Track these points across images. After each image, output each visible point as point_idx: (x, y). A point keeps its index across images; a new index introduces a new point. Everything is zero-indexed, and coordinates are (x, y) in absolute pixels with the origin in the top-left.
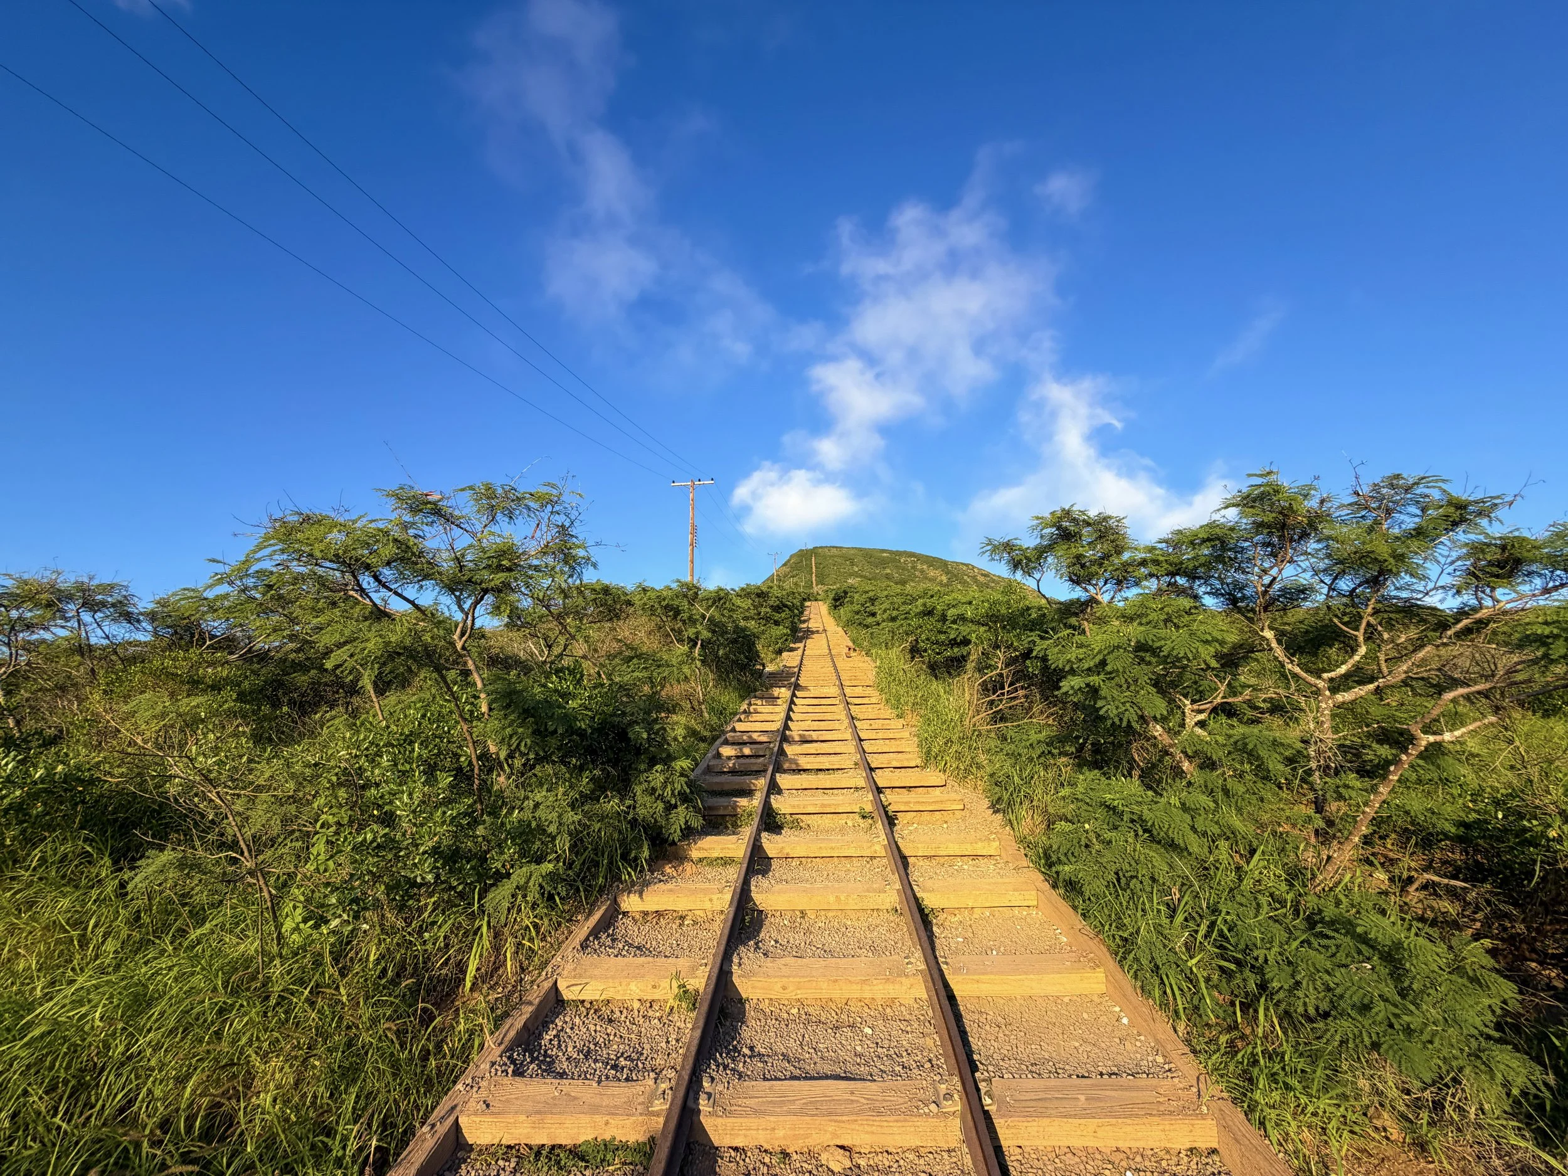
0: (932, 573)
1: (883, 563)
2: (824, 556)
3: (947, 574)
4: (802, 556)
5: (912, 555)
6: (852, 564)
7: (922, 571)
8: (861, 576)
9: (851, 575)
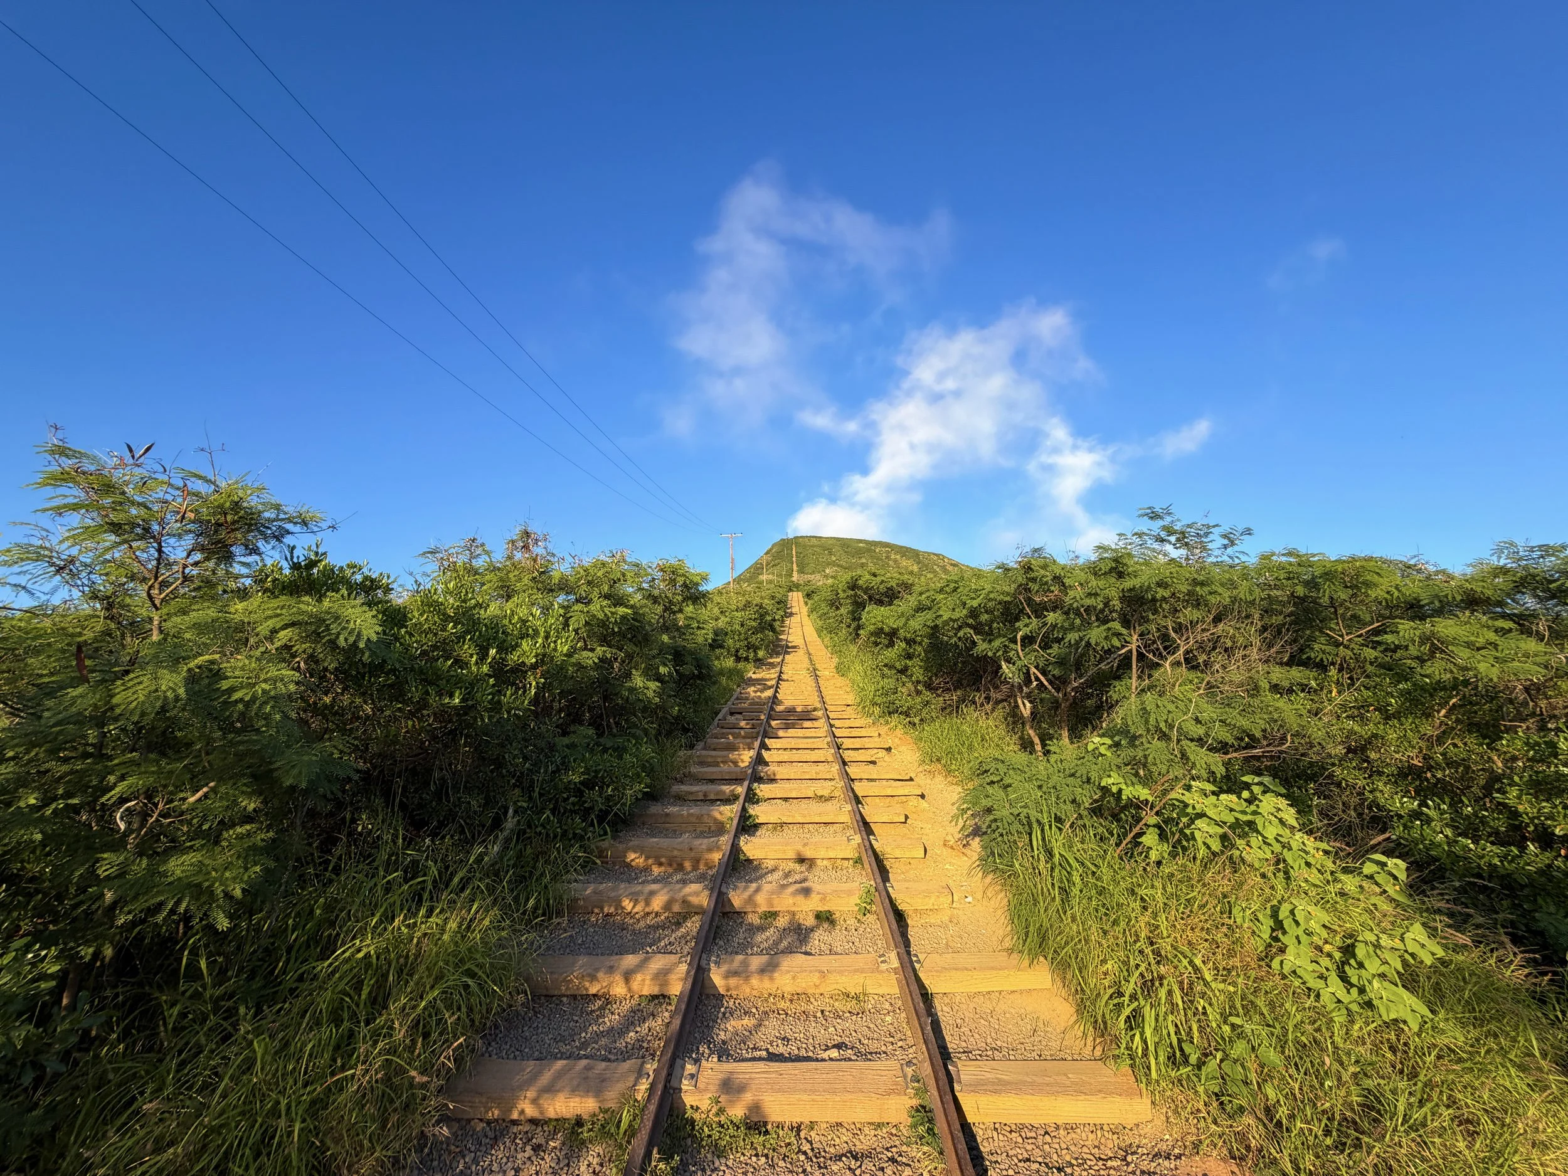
0: (904, 563)
1: (859, 553)
2: (805, 547)
3: (918, 563)
4: (783, 545)
5: (887, 545)
6: (830, 553)
7: (895, 561)
8: (838, 566)
9: (828, 564)
